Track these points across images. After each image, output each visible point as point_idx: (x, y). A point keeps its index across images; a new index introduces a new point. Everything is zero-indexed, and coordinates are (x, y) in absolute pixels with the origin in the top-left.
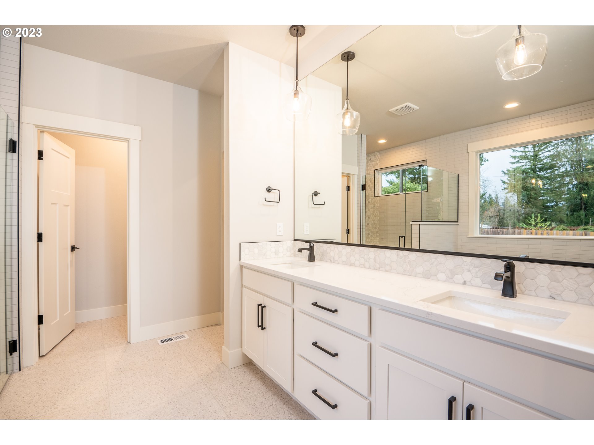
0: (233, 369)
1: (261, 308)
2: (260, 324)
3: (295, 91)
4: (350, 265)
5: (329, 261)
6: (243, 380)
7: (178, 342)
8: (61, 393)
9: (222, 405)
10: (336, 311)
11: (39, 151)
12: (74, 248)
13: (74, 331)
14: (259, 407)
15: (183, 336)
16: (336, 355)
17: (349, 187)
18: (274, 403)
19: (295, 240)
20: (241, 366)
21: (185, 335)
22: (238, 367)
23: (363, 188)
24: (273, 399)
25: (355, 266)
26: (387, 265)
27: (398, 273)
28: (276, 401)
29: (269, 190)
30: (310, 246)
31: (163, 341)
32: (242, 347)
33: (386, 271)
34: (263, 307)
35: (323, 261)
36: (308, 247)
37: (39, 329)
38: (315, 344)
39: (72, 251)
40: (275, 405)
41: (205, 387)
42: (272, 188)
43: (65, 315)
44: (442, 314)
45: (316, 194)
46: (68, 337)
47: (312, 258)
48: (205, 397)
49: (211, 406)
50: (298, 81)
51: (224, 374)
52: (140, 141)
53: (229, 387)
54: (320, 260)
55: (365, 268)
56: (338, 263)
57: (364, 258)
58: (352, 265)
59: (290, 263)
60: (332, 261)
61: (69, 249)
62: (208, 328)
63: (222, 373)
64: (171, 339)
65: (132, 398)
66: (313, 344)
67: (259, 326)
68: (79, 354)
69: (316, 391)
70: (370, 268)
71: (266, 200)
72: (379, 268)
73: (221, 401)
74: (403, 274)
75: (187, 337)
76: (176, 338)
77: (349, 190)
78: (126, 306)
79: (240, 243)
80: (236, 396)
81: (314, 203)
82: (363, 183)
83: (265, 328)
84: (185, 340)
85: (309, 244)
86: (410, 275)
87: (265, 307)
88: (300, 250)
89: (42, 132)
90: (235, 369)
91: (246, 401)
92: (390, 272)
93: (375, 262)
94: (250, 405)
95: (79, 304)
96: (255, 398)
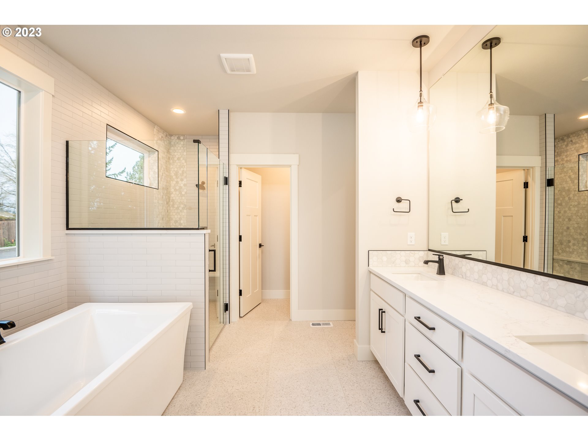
0: (361, 362)
1: (381, 312)
2: (381, 328)
3: (419, 103)
4: (482, 284)
5: (461, 276)
6: (367, 373)
7: (324, 327)
8: (246, 343)
9: (344, 387)
10: (434, 329)
11: (239, 181)
12: (261, 245)
13: (260, 304)
14: (374, 400)
15: (329, 324)
16: (433, 371)
17: (527, 183)
18: (388, 402)
19: (429, 250)
20: (369, 361)
21: (331, 323)
22: (366, 362)
23: (550, 183)
24: (388, 398)
25: (487, 286)
26: (523, 290)
27: (535, 302)
28: (391, 401)
29: (399, 200)
30: (439, 259)
31: (313, 324)
32: (370, 345)
33: (522, 297)
34: (382, 312)
35: (455, 275)
36: (437, 260)
37: (240, 299)
38: (417, 357)
39: (260, 247)
40: (389, 404)
41: (334, 369)
42: (402, 199)
43: (255, 292)
44: (519, 354)
45: (457, 200)
46: (256, 307)
47: (441, 271)
48: (332, 376)
49: (335, 385)
50: (421, 92)
51: (352, 364)
52: (298, 165)
53: (354, 375)
54: (452, 274)
55: (498, 290)
56: (470, 280)
57: (497, 278)
58: (484, 284)
59: (419, 274)
60: (464, 277)
61: (258, 246)
62: (350, 322)
63: (351, 363)
64: (319, 324)
65: (284, 360)
66: (415, 356)
67: (380, 329)
68: (260, 321)
69: (418, 401)
70: (503, 291)
71: (395, 211)
72: (514, 292)
73: (344, 383)
74: (540, 304)
75: (332, 325)
76: (324, 324)
77: (527, 187)
78: (290, 291)
79: (369, 251)
80: (357, 384)
81: (454, 211)
82: (550, 177)
83: (384, 332)
84: (330, 327)
85: (438, 256)
86: (549, 307)
87: (384, 312)
88: (426, 262)
89: (241, 168)
90: (363, 363)
91: (364, 391)
92: (525, 299)
93: (509, 284)
94: (366, 395)
95: (264, 285)
96: (372, 392)
